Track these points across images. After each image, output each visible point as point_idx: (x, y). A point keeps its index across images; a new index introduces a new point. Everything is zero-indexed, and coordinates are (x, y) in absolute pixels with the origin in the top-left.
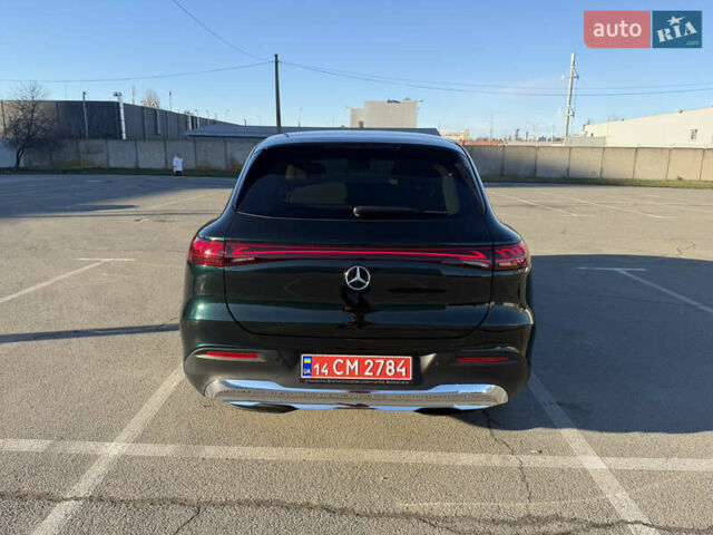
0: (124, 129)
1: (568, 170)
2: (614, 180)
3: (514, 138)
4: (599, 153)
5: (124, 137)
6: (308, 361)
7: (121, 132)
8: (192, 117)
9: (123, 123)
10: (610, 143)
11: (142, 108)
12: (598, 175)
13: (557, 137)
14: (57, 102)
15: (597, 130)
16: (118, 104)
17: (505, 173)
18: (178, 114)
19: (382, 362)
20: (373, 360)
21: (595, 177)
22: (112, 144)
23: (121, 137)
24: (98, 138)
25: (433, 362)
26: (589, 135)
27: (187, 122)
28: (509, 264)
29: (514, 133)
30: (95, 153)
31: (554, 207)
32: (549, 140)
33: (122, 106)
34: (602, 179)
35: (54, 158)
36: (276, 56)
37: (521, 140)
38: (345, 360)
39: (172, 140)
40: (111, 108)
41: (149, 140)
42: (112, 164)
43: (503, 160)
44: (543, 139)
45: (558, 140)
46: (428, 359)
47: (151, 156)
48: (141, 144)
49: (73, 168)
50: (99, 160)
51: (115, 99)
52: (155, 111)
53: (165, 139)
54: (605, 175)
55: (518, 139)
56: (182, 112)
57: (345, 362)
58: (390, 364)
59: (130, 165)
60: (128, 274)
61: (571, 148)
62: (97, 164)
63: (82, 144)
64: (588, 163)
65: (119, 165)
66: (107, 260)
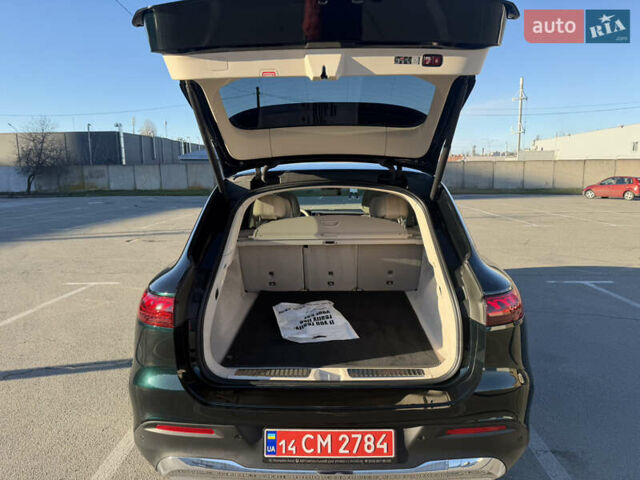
0: (123, 156)
1: (523, 182)
2: (567, 190)
3: (471, 154)
4: (551, 165)
5: (124, 163)
6: (272, 437)
7: (121, 158)
8: (185, 143)
9: (123, 150)
10: (558, 156)
11: (140, 136)
12: (550, 186)
13: (510, 151)
14: (65, 134)
15: (546, 145)
16: (118, 133)
17: (466, 186)
18: (172, 141)
19: (360, 436)
20: (349, 435)
21: (547, 187)
22: (113, 169)
23: (121, 163)
24: (99, 163)
25: (419, 436)
26: (539, 149)
27: (180, 148)
28: (501, 314)
29: (471, 150)
30: (98, 177)
31: (515, 217)
32: (503, 154)
33: (122, 135)
34: (554, 188)
35: (61, 182)
36: (258, 89)
37: (478, 155)
38: (315, 434)
39: (167, 164)
40: (113, 137)
41: (147, 164)
42: (113, 186)
43: (463, 175)
44: (497, 154)
45: (512, 154)
46: (412, 433)
47: (148, 179)
48: (138, 168)
49: (78, 191)
50: (101, 183)
51: (116, 129)
52: (151, 138)
53: (160, 163)
54: (557, 186)
55: (475, 155)
56: (175, 139)
57: (316, 438)
58: (369, 439)
59: (128, 187)
60: (110, 300)
61: (524, 162)
62: (99, 188)
63: (86, 170)
64: (540, 176)
65: (119, 188)
66: (93, 284)
